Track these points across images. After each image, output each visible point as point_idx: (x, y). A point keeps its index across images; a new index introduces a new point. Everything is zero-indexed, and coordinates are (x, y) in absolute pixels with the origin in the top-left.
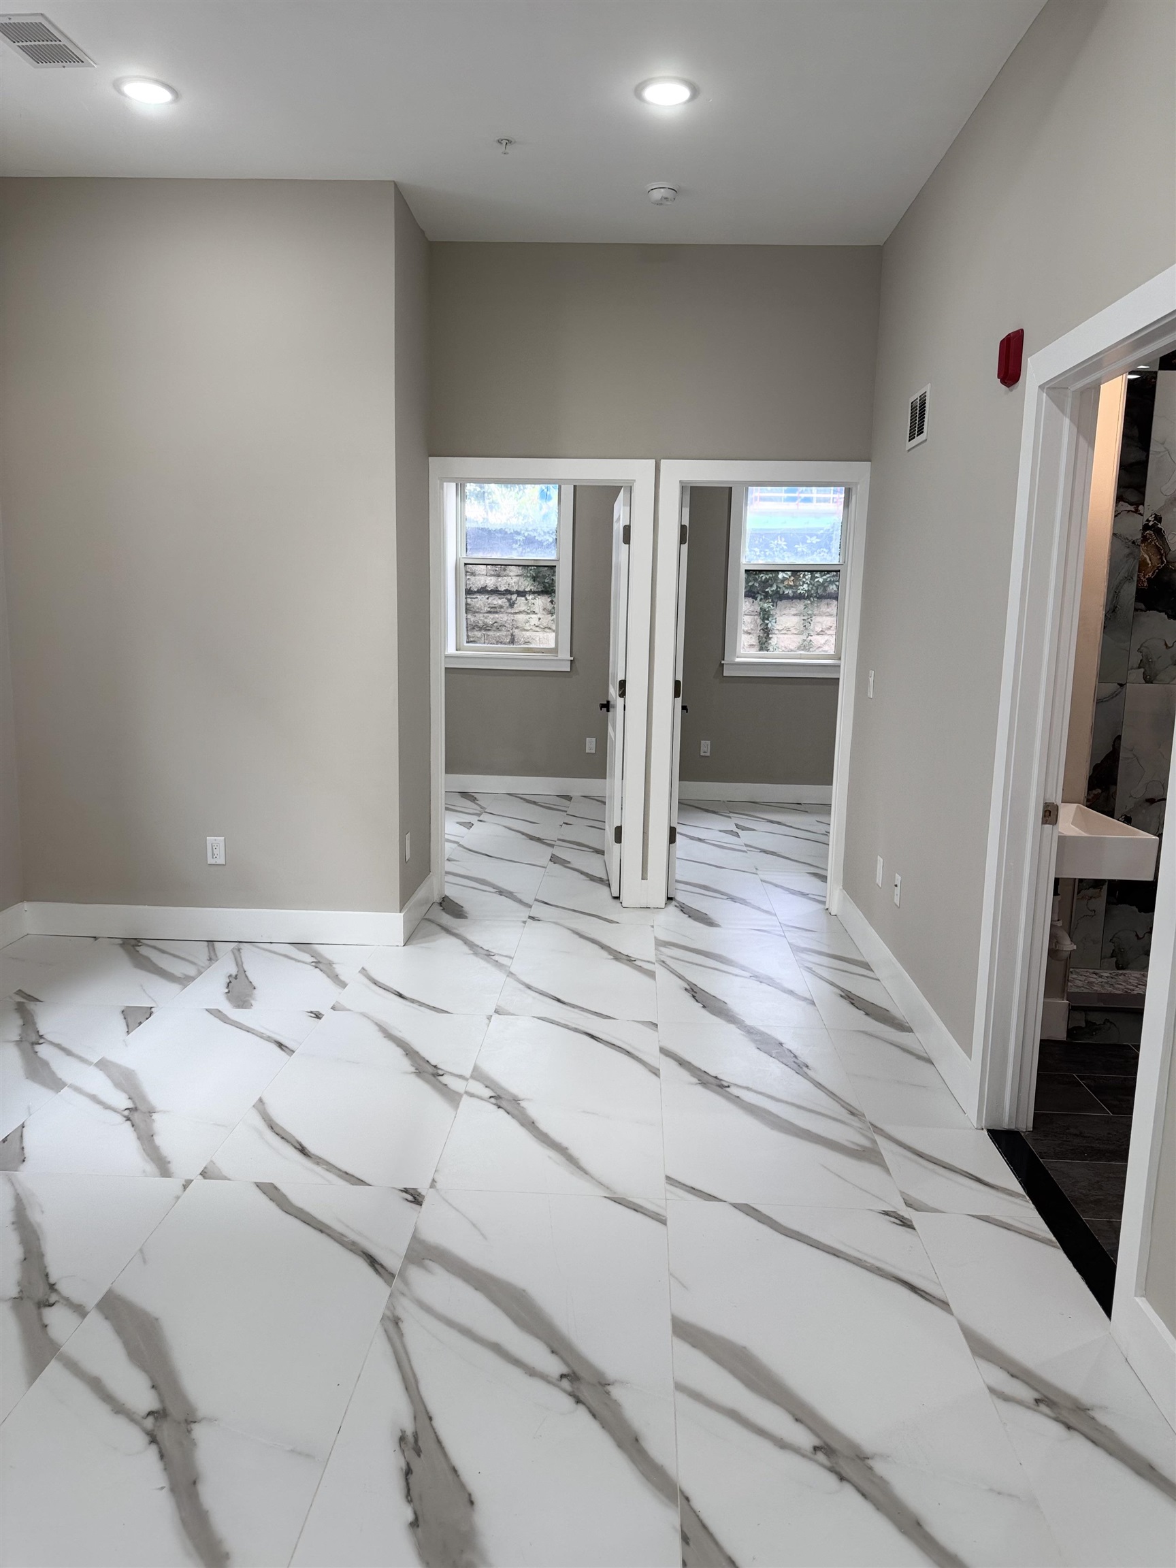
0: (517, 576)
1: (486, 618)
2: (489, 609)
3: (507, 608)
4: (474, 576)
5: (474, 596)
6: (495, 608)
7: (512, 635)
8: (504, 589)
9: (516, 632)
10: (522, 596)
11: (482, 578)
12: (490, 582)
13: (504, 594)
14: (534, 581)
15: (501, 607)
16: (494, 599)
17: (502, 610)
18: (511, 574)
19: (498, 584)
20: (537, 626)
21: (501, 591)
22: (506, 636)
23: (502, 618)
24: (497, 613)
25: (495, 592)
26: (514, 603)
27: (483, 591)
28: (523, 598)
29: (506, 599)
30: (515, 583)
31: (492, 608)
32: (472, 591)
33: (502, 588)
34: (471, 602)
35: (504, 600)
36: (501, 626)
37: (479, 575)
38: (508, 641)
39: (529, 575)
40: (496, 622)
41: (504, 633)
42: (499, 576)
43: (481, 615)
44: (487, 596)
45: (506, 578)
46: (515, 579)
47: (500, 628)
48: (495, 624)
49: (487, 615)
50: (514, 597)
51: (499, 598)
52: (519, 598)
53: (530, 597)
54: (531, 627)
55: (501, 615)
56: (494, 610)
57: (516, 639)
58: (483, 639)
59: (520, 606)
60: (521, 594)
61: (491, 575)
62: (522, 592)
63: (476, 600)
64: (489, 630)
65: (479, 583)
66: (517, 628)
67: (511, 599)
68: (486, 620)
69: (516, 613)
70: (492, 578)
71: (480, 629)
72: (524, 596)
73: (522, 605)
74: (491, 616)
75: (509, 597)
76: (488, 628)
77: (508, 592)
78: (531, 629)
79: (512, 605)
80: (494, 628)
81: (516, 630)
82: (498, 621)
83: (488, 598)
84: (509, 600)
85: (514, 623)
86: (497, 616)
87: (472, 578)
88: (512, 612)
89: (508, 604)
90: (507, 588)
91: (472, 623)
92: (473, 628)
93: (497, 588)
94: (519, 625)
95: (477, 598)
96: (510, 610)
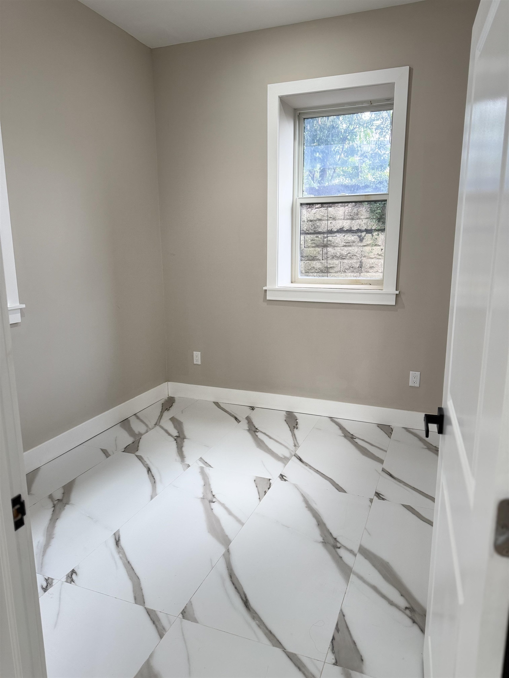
0: (367, 218)
1: (342, 250)
2: (345, 244)
3: (358, 242)
4: (335, 220)
5: (335, 235)
6: (349, 242)
7: (361, 262)
8: (356, 228)
9: (364, 260)
10: (370, 233)
11: (341, 221)
12: (346, 224)
13: (356, 232)
14: (379, 222)
15: (354, 242)
16: (348, 237)
17: (354, 244)
18: (362, 217)
19: (352, 226)
20: (380, 255)
21: (354, 230)
22: (356, 263)
23: (354, 250)
24: (350, 246)
25: (350, 231)
26: (363, 239)
27: (341, 231)
28: (370, 235)
29: (358, 236)
30: (364, 224)
31: (347, 243)
32: (333, 231)
33: (355, 228)
34: (332, 239)
35: (356, 237)
36: (353, 256)
37: (339, 219)
38: (357, 266)
39: (375, 217)
40: (349, 253)
41: (355, 261)
42: (352, 219)
43: (339, 248)
44: (344, 235)
45: (358, 220)
46: (365, 221)
47: (352, 257)
48: (349, 255)
49: (343, 248)
50: (363, 234)
51: (352, 236)
52: (367, 235)
53: (375, 233)
54: (375, 256)
55: (353, 248)
56: (348, 244)
57: (363, 264)
58: (340, 265)
59: (367, 241)
60: (368, 231)
61: (348, 219)
62: (370, 230)
63: (335, 237)
64: (344, 259)
65: (338, 225)
66: (365, 256)
67: (361, 236)
68: (342, 252)
69: (365, 246)
70: (348, 221)
71: (338, 258)
72: (371, 233)
73: (369, 240)
74: (346, 249)
75: (359, 234)
76: (343, 258)
77: (359, 231)
78: (375, 257)
79: (361, 240)
80: (348, 258)
81: (364, 258)
82: (351, 252)
83: (344, 236)
84: (360, 237)
85: (363, 253)
86: (350, 248)
87: (334, 222)
88: (362, 245)
89: (358, 239)
90: (358, 227)
91: (332, 254)
92: (333, 258)
93: (351, 228)
94: (366, 254)
95: (336, 236)
96: (360, 244)
